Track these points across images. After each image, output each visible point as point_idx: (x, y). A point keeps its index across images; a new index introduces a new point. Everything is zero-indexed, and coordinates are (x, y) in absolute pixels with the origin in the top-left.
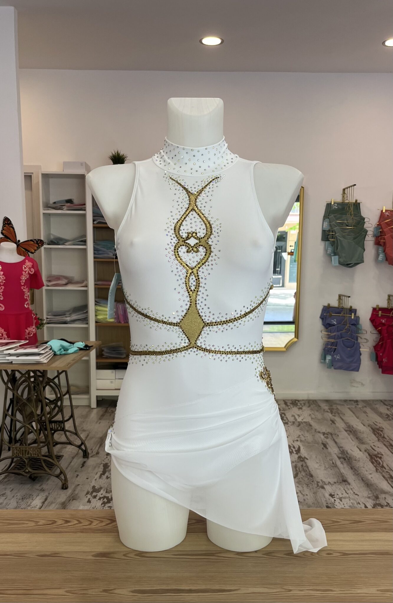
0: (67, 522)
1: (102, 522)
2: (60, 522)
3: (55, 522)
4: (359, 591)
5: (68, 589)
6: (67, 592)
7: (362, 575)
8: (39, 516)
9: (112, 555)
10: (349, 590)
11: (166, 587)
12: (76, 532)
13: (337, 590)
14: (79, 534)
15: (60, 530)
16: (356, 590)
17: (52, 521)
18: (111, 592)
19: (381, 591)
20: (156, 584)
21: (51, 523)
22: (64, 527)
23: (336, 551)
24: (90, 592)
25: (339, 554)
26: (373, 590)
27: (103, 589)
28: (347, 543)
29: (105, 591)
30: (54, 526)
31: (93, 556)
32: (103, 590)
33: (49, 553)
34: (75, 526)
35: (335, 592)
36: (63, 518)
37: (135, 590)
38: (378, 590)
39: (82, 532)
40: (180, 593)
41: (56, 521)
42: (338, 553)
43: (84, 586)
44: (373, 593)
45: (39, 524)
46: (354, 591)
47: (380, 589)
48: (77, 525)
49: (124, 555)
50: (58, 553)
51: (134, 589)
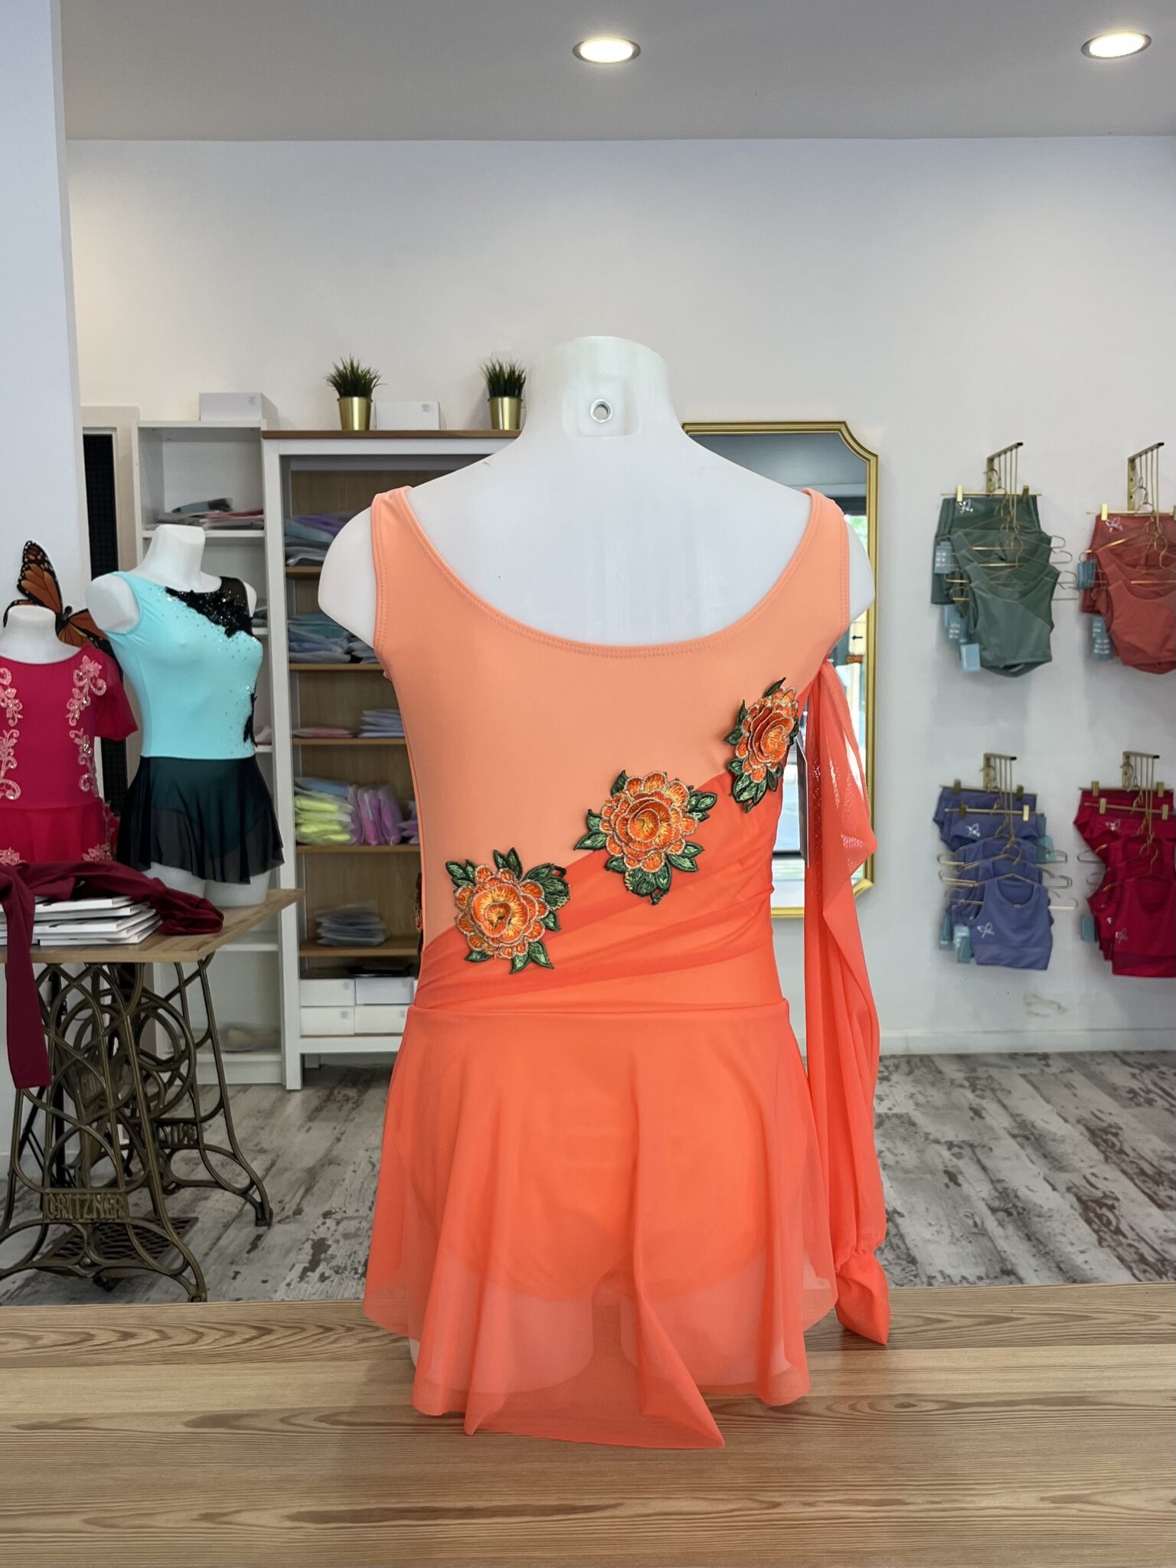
0: (126, 1336)
1: (232, 1334)
2: (103, 1337)
3: (90, 1337)
4: (985, 1503)
5: (92, 1516)
6: (88, 1522)
7: (998, 1459)
8: (47, 1322)
9: (244, 1422)
10: (955, 1501)
11: (399, 1502)
12: (147, 1363)
13: (920, 1500)
14: (155, 1367)
15: (103, 1357)
16: (975, 1498)
17: (82, 1336)
18: (225, 1519)
19: (1054, 1500)
20: (366, 1496)
21: (77, 1339)
22: (111, 1351)
23: (929, 1398)
24: (160, 1521)
25: (936, 1406)
26: (1028, 1499)
27: (203, 1512)
28: (961, 1377)
29: (206, 1517)
30: (86, 1346)
31: (187, 1424)
32: (200, 1515)
33: (56, 1420)
34: (147, 1346)
35: (911, 1507)
36: (117, 1325)
37: (299, 1512)
38: (1043, 1499)
39: (166, 1362)
40: (435, 1519)
41: (93, 1335)
42: (931, 1404)
43: (146, 1504)
44: (1029, 1506)
45: (40, 1342)
46: (971, 1502)
47: (1049, 1495)
48: (154, 1345)
49: (283, 1420)
50: (82, 1420)
51: (294, 1510)
